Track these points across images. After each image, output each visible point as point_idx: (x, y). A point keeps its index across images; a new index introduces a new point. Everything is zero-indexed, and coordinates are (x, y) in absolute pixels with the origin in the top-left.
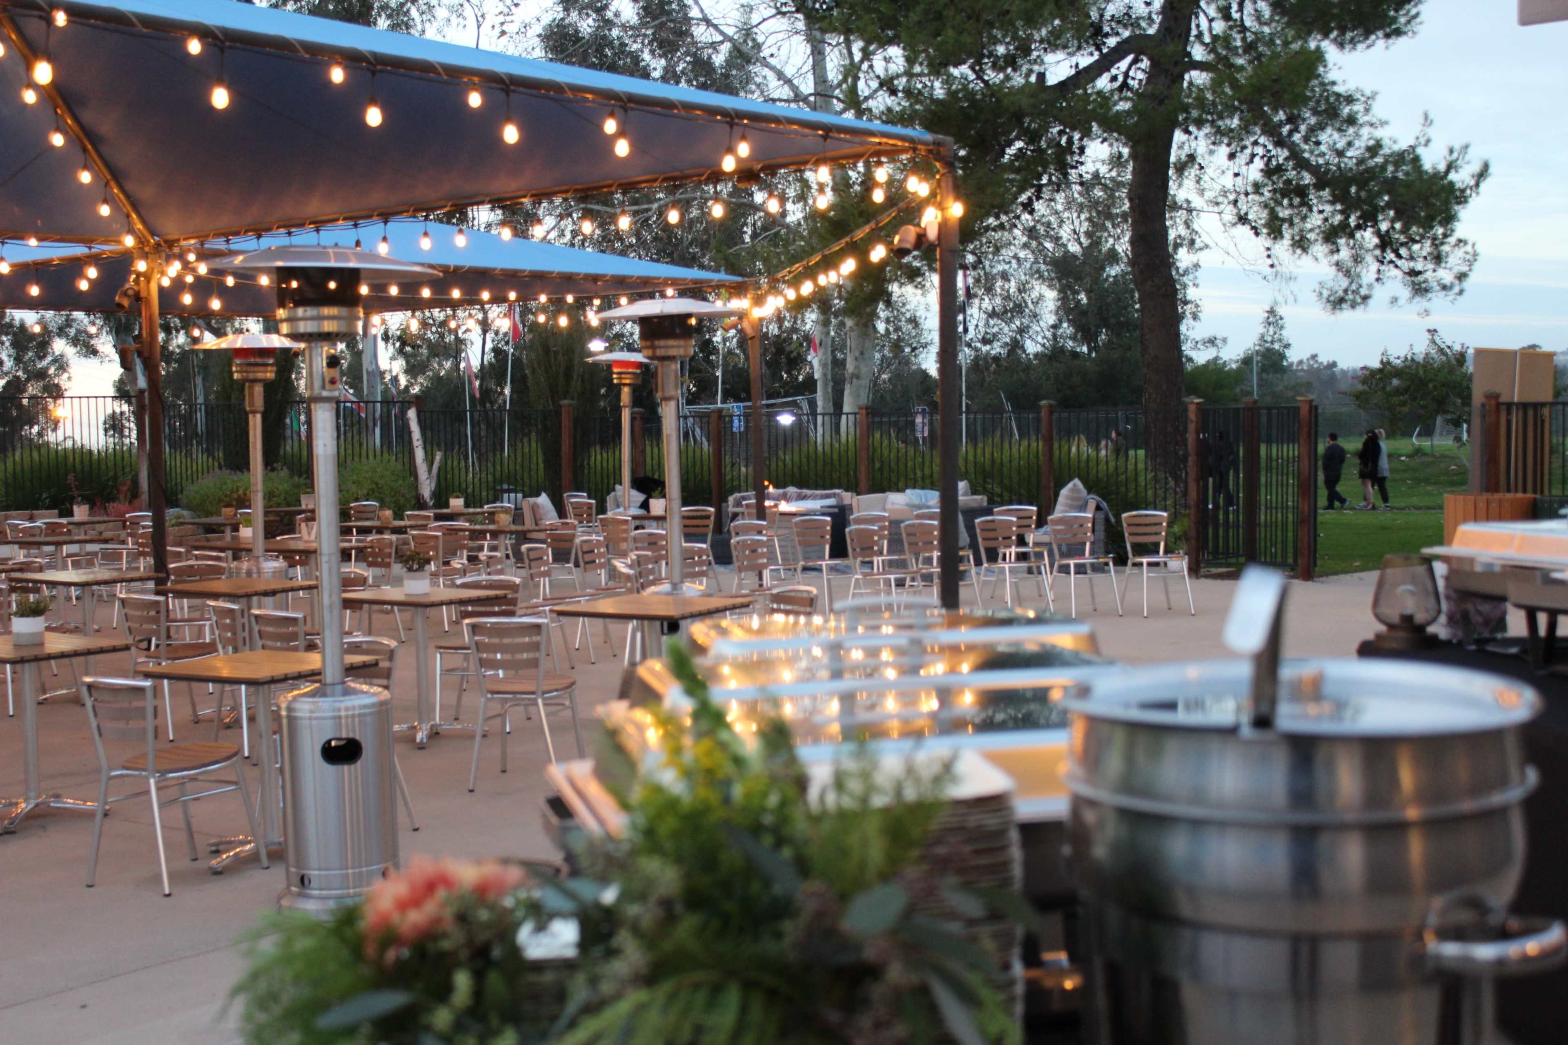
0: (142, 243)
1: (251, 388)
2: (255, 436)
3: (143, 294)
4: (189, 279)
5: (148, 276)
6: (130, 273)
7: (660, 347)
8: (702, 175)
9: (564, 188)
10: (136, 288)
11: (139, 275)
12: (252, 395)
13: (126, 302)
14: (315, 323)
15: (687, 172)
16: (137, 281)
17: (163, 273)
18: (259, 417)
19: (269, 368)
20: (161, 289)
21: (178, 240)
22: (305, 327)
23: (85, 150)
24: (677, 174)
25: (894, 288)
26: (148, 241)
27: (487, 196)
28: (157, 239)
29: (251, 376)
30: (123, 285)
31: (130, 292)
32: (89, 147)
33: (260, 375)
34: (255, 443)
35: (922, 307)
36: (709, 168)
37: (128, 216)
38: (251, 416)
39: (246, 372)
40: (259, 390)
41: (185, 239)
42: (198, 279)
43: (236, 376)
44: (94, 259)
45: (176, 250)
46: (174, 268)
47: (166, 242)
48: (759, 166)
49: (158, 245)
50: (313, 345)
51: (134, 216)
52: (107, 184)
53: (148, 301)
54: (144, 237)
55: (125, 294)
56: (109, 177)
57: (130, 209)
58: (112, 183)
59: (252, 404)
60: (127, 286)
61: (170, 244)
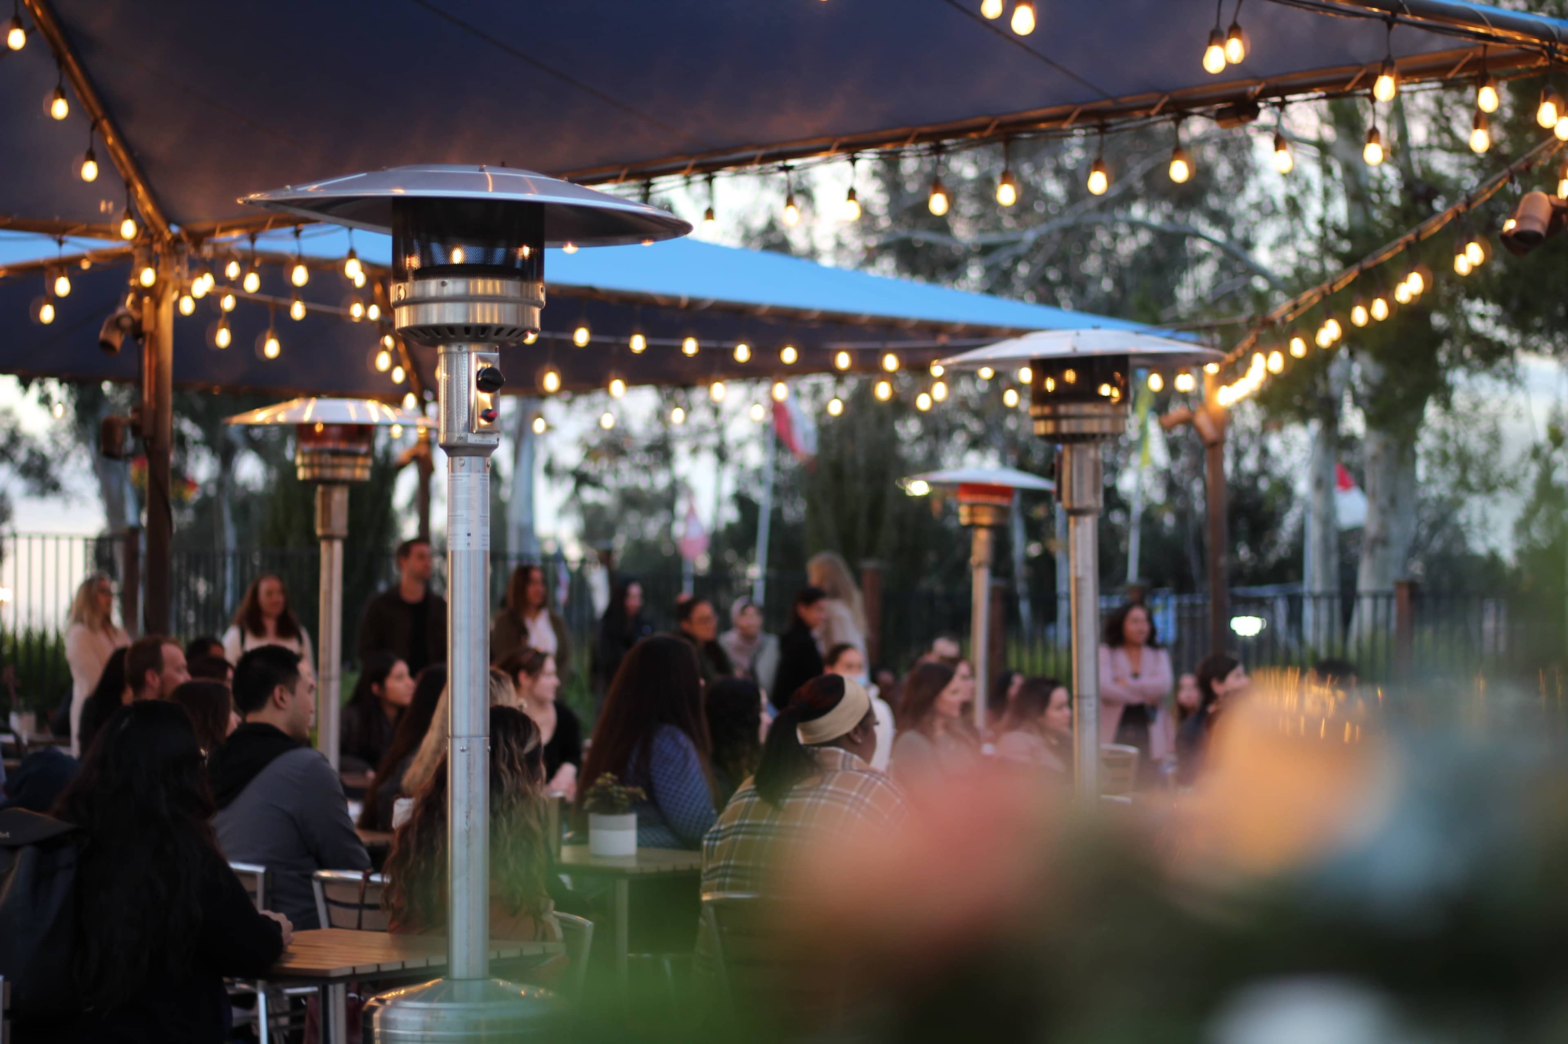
0: (151, 237)
1: (327, 496)
2: (330, 580)
3: (148, 326)
4: (228, 303)
5: (155, 293)
6: (126, 290)
7: (1068, 417)
8: (1152, 106)
9: (900, 131)
10: (135, 314)
11: (142, 292)
12: (327, 508)
13: (117, 340)
14: (460, 307)
15: (1127, 101)
16: (138, 304)
17: (185, 291)
18: (338, 546)
19: (360, 461)
20: (179, 319)
21: (211, 233)
22: (441, 314)
23: (61, 62)
24: (1107, 104)
25: (1458, 377)
26: (161, 234)
27: (759, 147)
28: (175, 229)
29: (328, 473)
30: (113, 309)
31: (126, 322)
32: (69, 58)
33: (344, 473)
34: (330, 592)
35: (1510, 410)
36: (1163, 93)
37: (128, 185)
38: (323, 546)
39: (321, 466)
40: (340, 497)
41: (224, 230)
42: (242, 301)
43: (301, 474)
44: (68, 266)
45: (207, 251)
46: (203, 285)
47: (192, 235)
48: (1258, 89)
49: (177, 240)
50: (454, 349)
51: (140, 188)
52: (95, 125)
53: (154, 339)
54: (153, 224)
55: (117, 324)
56: (99, 113)
57: (131, 172)
58: (105, 124)
59: (326, 523)
60: (120, 311)
61: (198, 239)
